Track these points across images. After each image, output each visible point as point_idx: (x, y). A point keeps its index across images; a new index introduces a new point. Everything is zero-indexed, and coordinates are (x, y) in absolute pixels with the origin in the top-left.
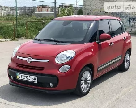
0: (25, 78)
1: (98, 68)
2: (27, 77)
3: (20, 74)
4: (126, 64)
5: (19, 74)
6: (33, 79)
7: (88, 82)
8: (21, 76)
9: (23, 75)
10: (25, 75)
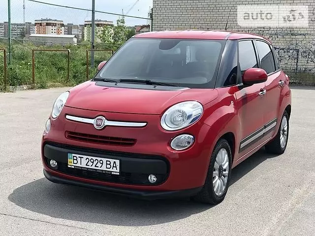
0: (90, 163)
1: (241, 144)
2: (95, 163)
3: (78, 156)
4: (282, 139)
5: (73, 155)
6: (111, 166)
7: (224, 172)
8: (79, 159)
9: (85, 157)
10: (90, 158)
